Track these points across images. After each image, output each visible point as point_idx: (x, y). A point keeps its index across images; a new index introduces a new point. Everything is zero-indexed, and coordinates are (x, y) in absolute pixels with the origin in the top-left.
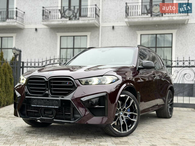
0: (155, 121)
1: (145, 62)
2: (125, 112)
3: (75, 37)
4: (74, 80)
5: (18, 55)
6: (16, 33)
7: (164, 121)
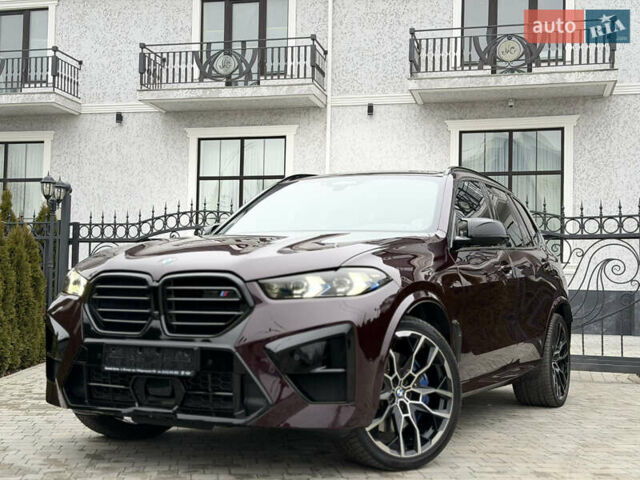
0: (510, 417)
1: (475, 221)
2: (414, 386)
3: (246, 141)
4: (245, 282)
5: (59, 201)
7: (541, 415)
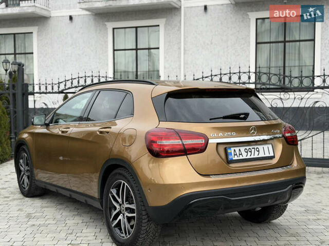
3: (139, 29)
6: (37, 25)
